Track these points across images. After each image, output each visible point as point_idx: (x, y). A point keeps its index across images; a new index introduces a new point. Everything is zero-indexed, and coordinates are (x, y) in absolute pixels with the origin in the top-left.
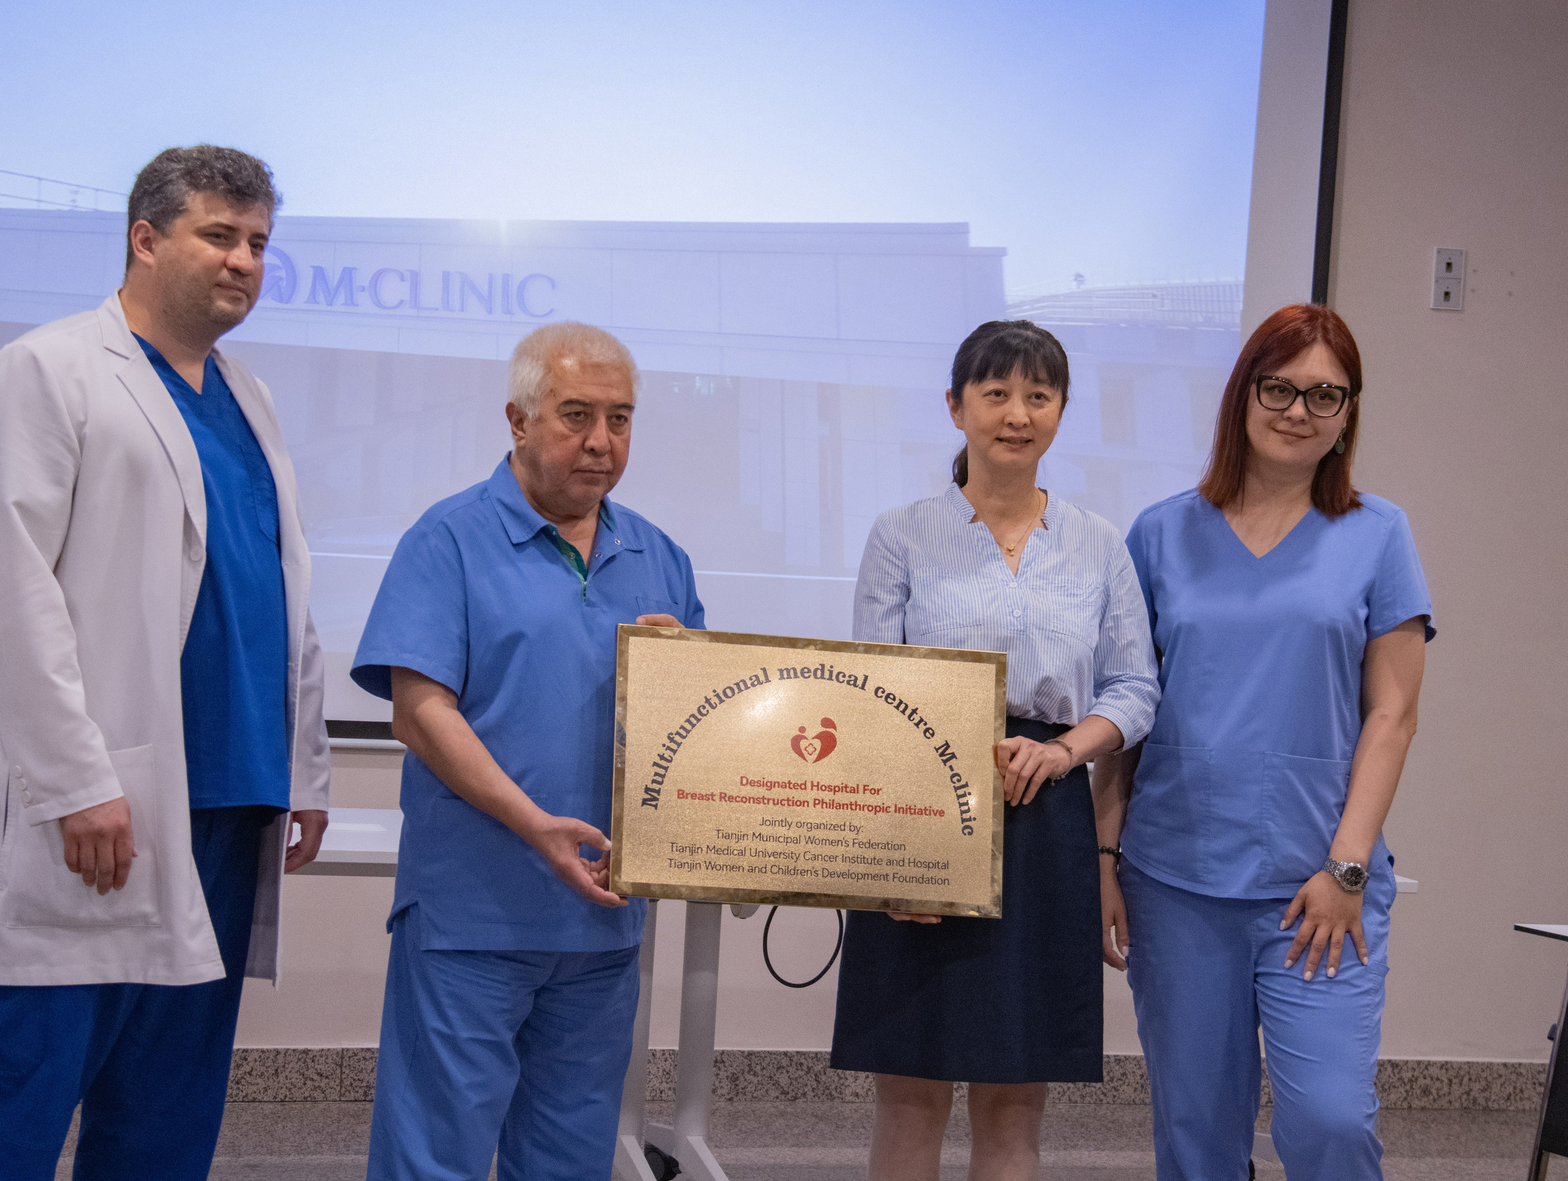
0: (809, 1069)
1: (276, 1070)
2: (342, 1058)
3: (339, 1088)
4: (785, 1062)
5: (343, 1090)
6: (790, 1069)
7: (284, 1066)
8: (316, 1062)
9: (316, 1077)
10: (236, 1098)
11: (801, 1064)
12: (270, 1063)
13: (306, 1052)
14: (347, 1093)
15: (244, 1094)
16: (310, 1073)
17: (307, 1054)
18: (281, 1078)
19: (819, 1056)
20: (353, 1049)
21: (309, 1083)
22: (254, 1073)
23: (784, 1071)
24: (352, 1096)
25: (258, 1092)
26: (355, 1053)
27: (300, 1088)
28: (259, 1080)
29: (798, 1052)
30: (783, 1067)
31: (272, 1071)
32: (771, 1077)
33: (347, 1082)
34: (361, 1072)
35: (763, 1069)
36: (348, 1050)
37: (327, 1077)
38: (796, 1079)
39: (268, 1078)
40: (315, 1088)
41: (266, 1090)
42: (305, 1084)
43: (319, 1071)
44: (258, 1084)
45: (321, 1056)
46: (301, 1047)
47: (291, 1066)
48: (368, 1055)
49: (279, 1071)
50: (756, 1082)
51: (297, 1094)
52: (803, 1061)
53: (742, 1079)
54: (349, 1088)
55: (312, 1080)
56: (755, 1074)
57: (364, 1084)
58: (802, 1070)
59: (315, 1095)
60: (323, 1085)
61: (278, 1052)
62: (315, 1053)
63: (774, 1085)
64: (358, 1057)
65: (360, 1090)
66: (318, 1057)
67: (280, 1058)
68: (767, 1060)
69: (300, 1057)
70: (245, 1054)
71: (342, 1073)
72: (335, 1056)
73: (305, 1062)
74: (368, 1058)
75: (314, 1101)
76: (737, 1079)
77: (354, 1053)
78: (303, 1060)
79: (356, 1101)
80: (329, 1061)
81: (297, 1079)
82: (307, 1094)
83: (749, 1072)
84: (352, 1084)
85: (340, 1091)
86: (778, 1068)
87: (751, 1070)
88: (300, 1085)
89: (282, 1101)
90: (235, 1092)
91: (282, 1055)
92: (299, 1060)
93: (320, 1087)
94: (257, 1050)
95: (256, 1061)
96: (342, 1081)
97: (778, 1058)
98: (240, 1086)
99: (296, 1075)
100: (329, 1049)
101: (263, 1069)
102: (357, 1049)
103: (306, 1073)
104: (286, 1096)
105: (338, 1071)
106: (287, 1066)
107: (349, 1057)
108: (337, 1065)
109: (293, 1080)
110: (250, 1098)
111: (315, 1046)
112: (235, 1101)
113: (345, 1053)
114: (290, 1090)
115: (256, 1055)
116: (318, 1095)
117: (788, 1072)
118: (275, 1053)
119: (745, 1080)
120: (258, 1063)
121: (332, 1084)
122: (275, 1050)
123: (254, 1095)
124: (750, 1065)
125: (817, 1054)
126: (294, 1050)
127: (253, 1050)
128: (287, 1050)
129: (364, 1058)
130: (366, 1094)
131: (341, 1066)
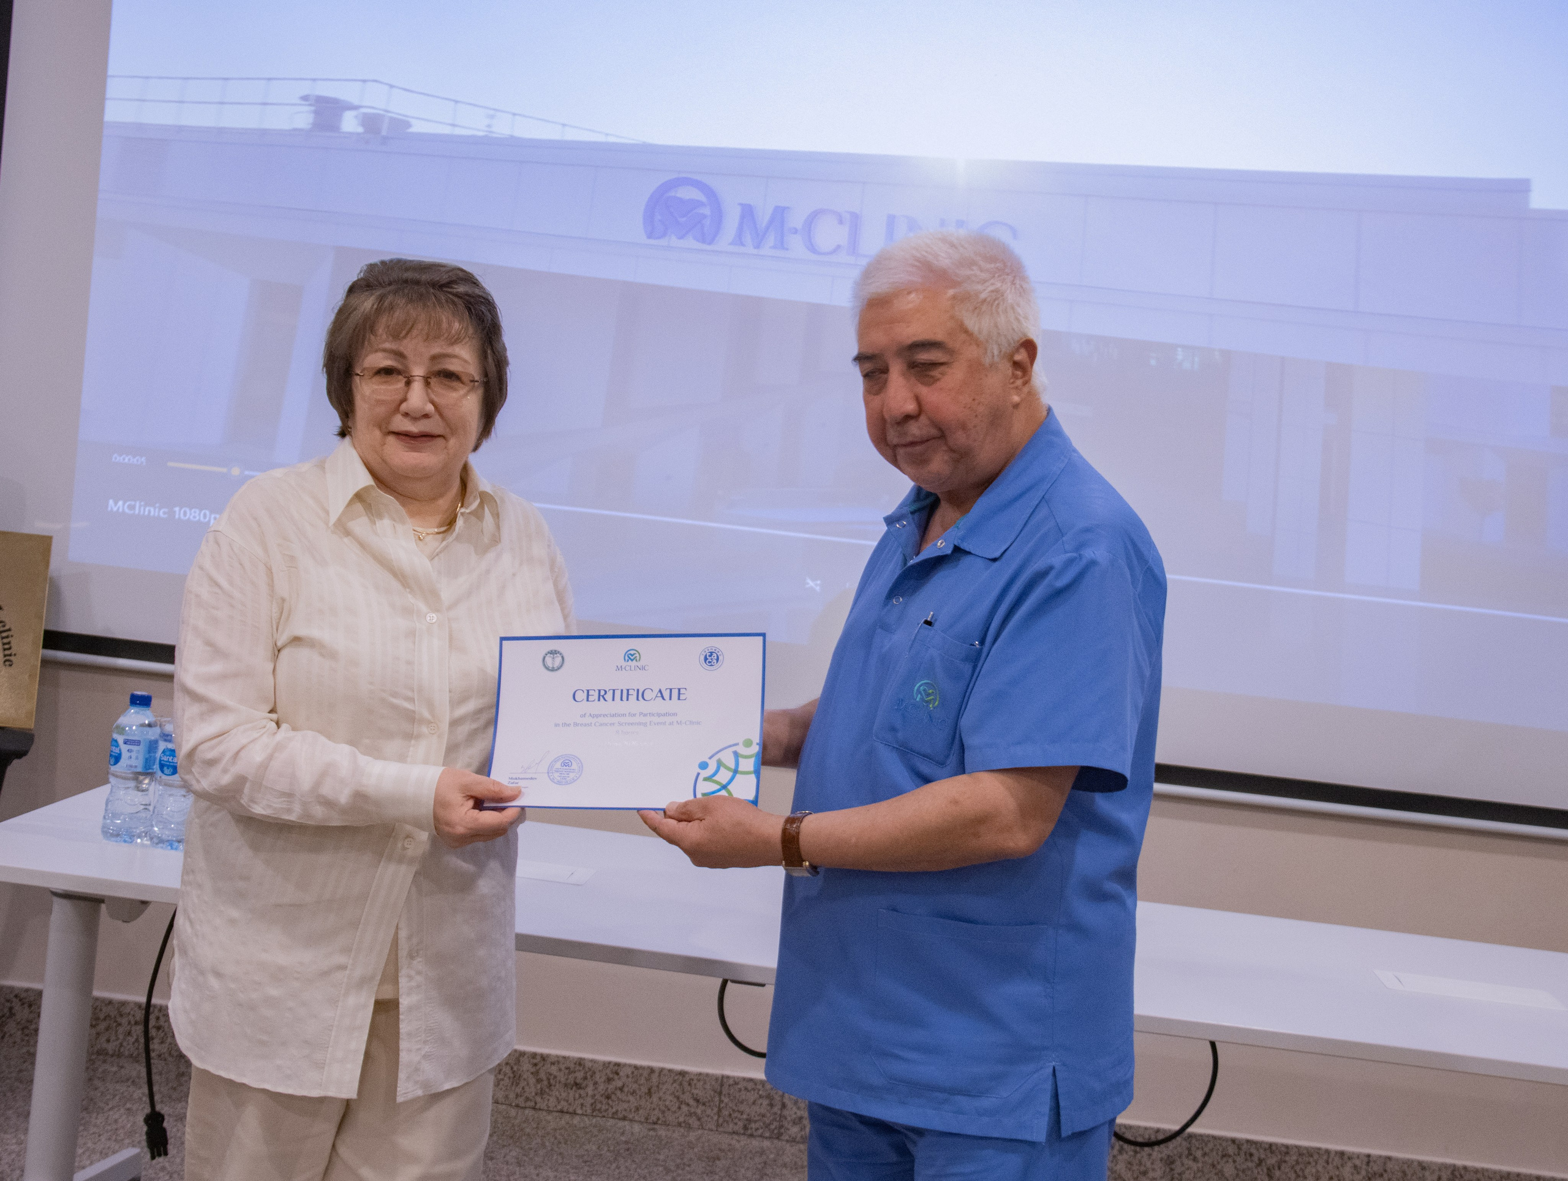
0: (1261, 1161)
1: (649, 1090)
2: (722, 1085)
3: (716, 1118)
4: (1231, 1150)
5: (721, 1120)
6: (1238, 1159)
7: (658, 1086)
8: (693, 1087)
9: (692, 1102)
10: (605, 1114)
11: (1251, 1155)
12: (643, 1081)
13: (682, 1074)
14: (725, 1124)
15: (614, 1110)
16: (686, 1097)
17: (684, 1076)
18: (655, 1098)
19: (1274, 1148)
20: (734, 1077)
21: (685, 1108)
22: (626, 1089)
23: (1230, 1160)
24: (731, 1127)
25: (628, 1109)
26: (736, 1082)
27: (675, 1112)
28: (631, 1098)
29: (1248, 1141)
30: (1230, 1156)
31: (644, 1089)
32: (1213, 1166)
33: (725, 1113)
34: (742, 1102)
35: (1205, 1154)
36: (728, 1077)
37: (704, 1104)
38: (1243, 1171)
39: (640, 1097)
40: (691, 1114)
41: (637, 1109)
42: (679, 1108)
43: (695, 1096)
44: (629, 1102)
45: (699, 1080)
46: (678, 1067)
47: (665, 1087)
48: (750, 1086)
49: (652, 1090)
50: (1195, 1168)
51: (670, 1118)
52: (1253, 1151)
53: (1178, 1163)
54: (727, 1119)
55: (688, 1105)
56: (1195, 1160)
57: (745, 1116)
58: (1252, 1161)
59: (690, 1121)
60: (699, 1111)
61: (652, 1070)
62: (692, 1077)
63: (1216, 1174)
64: (739, 1087)
65: (739, 1123)
66: (695, 1082)
67: (655, 1078)
68: (1210, 1145)
69: (676, 1078)
70: (616, 1068)
71: (721, 1101)
72: (713, 1083)
73: (681, 1084)
74: (750, 1088)
75: (689, 1127)
76: (1173, 1162)
77: (734, 1081)
78: (678, 1082)
79: (734, 1133)
80: (708, 1086)
81: (671, 1101)
82: (681, 1119)
83: (1187, 1157)
84: (730, 1115)
85: (717, 1120)
86: (1223, 1156)
87: (1190, 1154)
88: (674, 1109)
89: (655, 1123)
90: (604, 1107)
91: (657, 1074)
92: (675, 1081)
93: (695, 1113)
94: (630, 1065)
95: (628, 1076)
96: (720, 1110)
97: (1224, 1144)
98: (610, 1102)
99: (671, 1098)
100: (707, 1075)
101: (635, 1086)
102: (738, 1078)
103: (682, 1096)
104: (658, 1119)
105: (717, 1099)
106: (660, 1086)
107: (729, 1086)
108: (715, 1092)
109: (667, 1103)
110: (621, 1116)
111: (692, 1068)
112: (604, 1117)
113: (725, 1080)
114: (663, 1112)
115: (629, 1071)
116: (693, 1121)
117: (1234, 1161)
118: (649, 1070)
119: (1183, 1165)
120: (630, 1080)
121: (709, 1112)
122: (649, 1067)
123: (624, 1113)
124: (1189, 1149)
125: (1271, 1145)
126: (670, 1071)
127: (625, 1065)
128: (662, 1070)
129: (746, 1089)
130: (745, 1128)
131: (720, 1093)
